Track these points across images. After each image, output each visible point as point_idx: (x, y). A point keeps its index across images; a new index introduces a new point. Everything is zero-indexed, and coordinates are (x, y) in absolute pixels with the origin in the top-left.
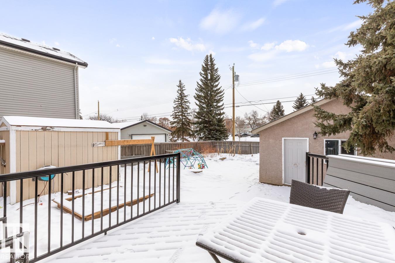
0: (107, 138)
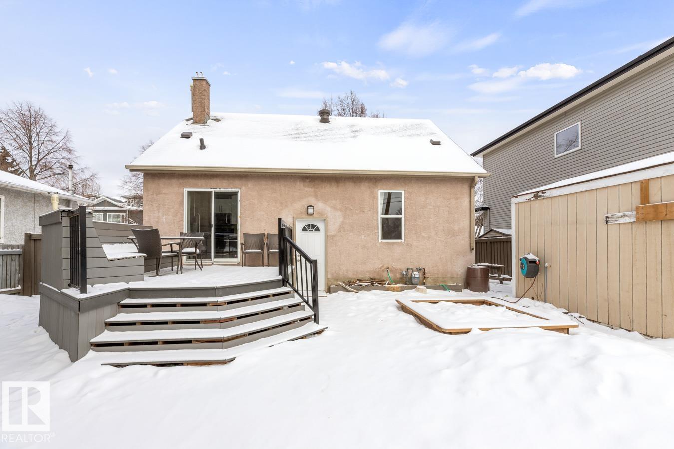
0: (645, 196)
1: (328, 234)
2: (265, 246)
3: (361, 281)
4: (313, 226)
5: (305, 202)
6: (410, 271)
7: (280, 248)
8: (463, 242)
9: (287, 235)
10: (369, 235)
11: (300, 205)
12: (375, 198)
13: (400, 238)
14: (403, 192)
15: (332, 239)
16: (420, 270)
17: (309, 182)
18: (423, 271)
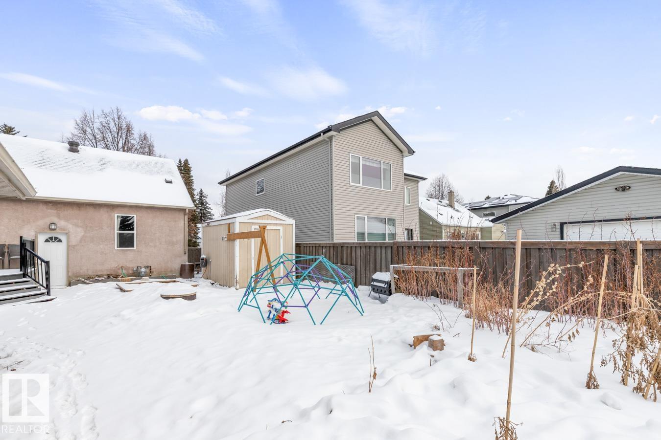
0: (229, 230)
1: (70, 244)
2: (6, 253)
3: (99, 276)
4: (56, 238)
5: (48, 221)
6: (139, 268)
7: (21, 255)
8: (179, 249)
9: (28, 247)
10: (106, 245)
11: (44, 222)
12: (112, 219)
13: (133, 247)
14: (135, 216)
15: (73, 248)
16: (148, 267)
17: (52, 206)
18: (149, 268)
